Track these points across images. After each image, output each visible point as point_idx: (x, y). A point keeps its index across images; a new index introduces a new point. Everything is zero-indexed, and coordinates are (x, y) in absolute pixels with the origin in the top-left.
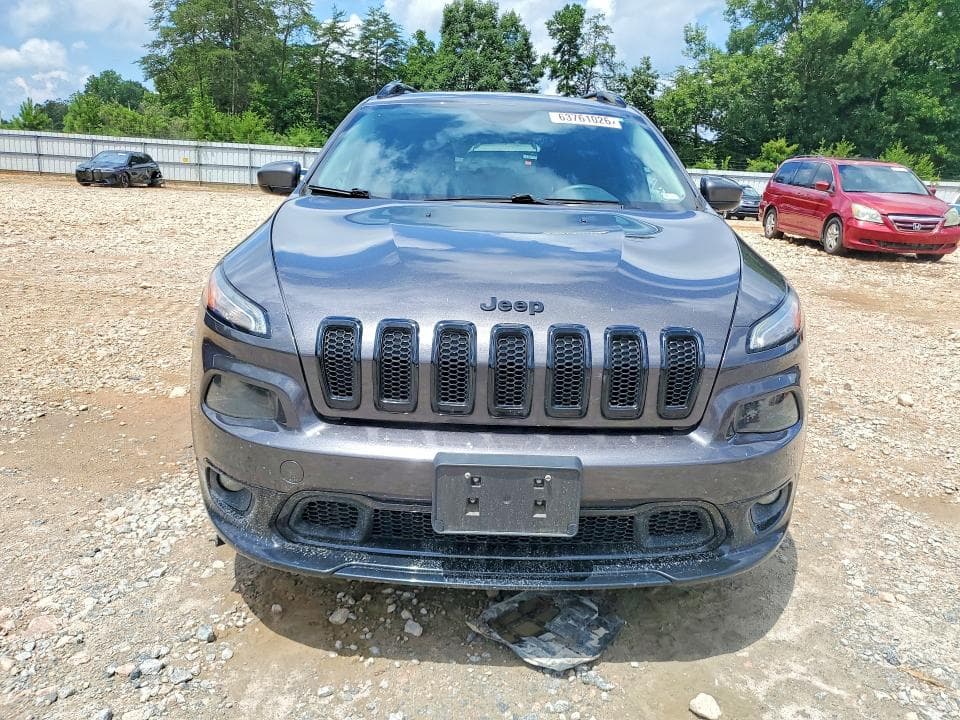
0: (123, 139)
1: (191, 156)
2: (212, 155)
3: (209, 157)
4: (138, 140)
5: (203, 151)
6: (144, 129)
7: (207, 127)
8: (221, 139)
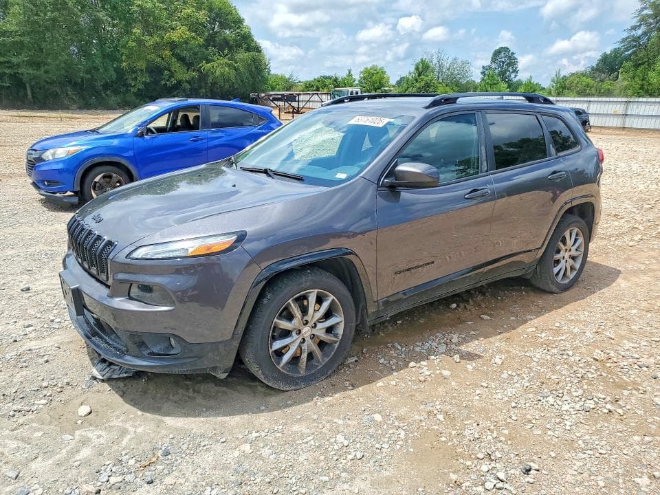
0: (576, 99)
1: (620, 109)
2: (637, 108)
3: (634, 109)
4: (586, 99)
5: (631, 105)
6: (593, 91)
7: (642, 88)
8: (651, 95)
